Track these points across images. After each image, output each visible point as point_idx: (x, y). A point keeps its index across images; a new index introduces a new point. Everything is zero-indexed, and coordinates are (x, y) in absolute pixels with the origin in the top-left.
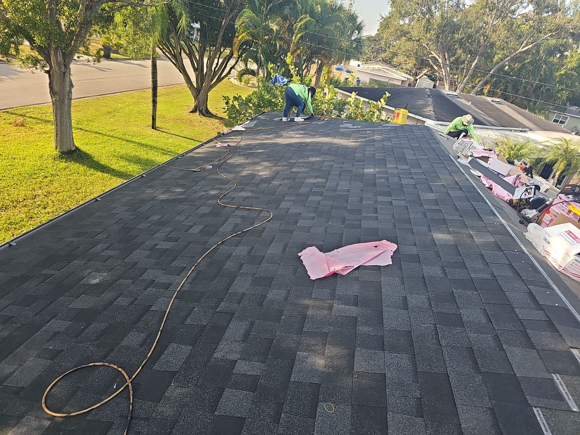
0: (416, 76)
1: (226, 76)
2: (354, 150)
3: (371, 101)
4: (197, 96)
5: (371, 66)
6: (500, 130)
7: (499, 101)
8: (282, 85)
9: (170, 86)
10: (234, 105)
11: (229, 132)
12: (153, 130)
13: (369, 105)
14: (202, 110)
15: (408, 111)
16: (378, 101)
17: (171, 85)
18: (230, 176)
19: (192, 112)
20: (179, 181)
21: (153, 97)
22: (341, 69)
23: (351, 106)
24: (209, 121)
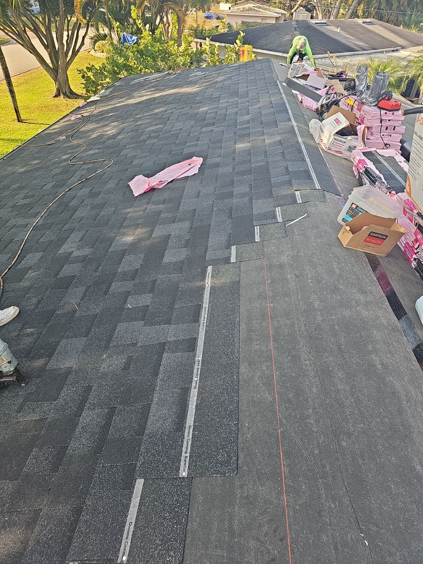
0: (291, 9)
1: (80, 47)
2: (196, 94)
3: (227, 45)
4: (56, 77)
5: (241, 7)
6: (371, 53)
7: (371, 21)
8: (132, 44)
9: (27, 73)
10: (88, 77)
11: (84, 104)
12: (19, 123)
13: (226, 50)
14: (66, 92)
15: (252, 47)
16: (234, 43)
17: (29, 71)
18: (81, 141)
19: (55, 96)
20: (36, 155)
21: (8, 87)
22: (211, 17)
23: (208, 54)
24: (76, 103)
